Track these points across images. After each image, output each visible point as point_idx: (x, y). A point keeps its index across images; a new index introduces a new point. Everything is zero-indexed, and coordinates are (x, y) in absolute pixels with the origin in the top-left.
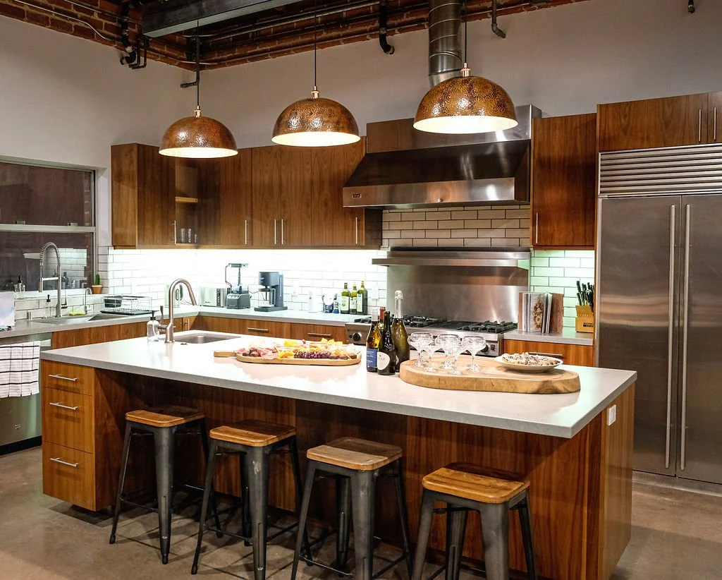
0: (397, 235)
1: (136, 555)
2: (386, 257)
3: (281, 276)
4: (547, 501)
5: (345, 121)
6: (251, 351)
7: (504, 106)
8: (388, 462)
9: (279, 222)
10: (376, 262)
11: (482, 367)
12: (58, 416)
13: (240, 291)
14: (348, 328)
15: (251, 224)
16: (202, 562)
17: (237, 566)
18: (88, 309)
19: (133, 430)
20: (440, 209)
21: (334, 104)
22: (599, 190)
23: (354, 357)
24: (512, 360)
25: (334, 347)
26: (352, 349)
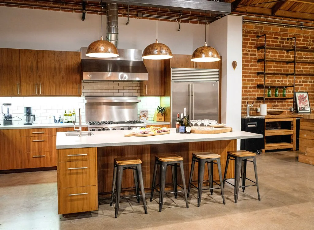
0: (87, 91)
15: (20, 85)
22: (171, 79)
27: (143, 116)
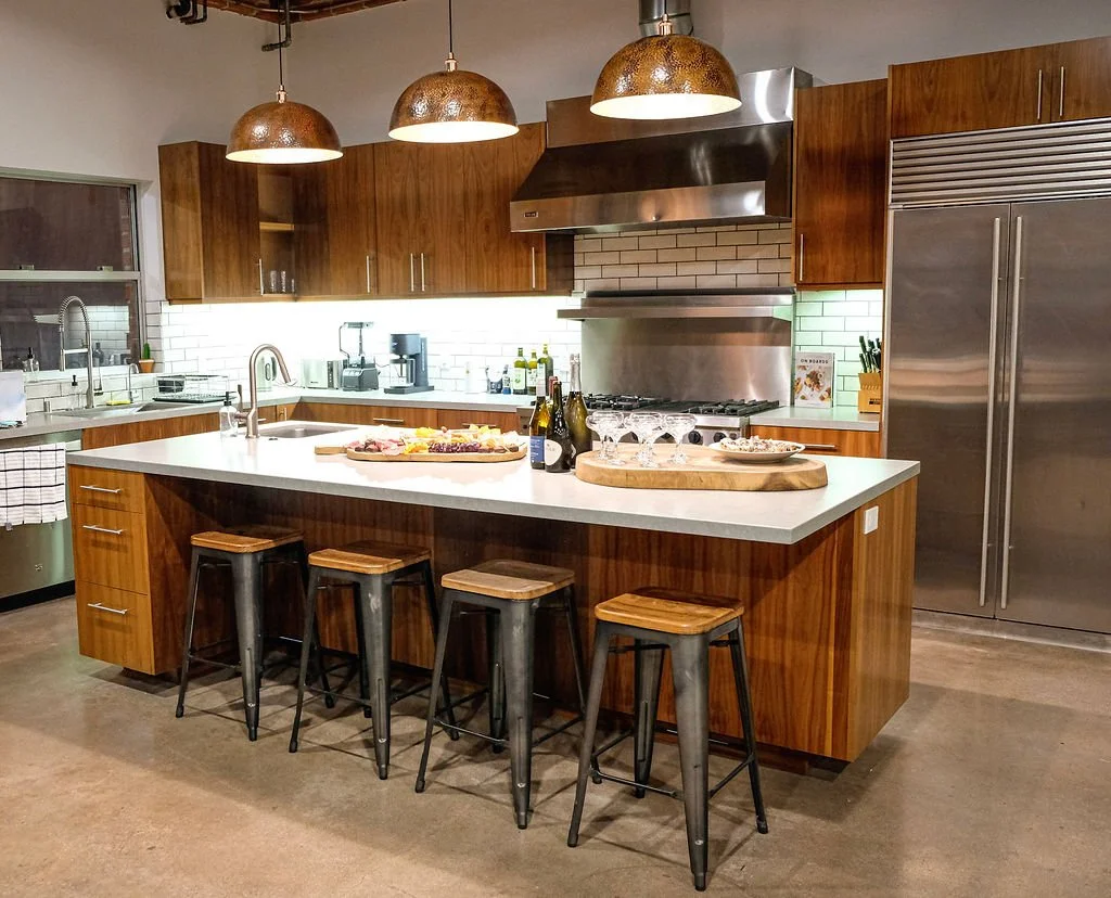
0: (596, 272)
1: (213, 731)
2: (579, 308)
3: (424, 340)
4: (779, 641)
5: (496, 104)
6: (367, 444)
7: (718, 78)
8: (554, 589)
9: (417, 258)
10: (563, 314)
11: (691, 457)
12: (96, 544)
13: (362, 364)
14: (522, 413)
15: (376, 261)
16: (306, 738)
17: (353, 743)
18: (133, 395)
19: (202, 559)
20: (660, 232)
21: (479, 79)
22: (890, 196)
23: (515, 449)
24: (733, 447)
25: (486, 435)
26: (513, 438)
27: (808, 381)
